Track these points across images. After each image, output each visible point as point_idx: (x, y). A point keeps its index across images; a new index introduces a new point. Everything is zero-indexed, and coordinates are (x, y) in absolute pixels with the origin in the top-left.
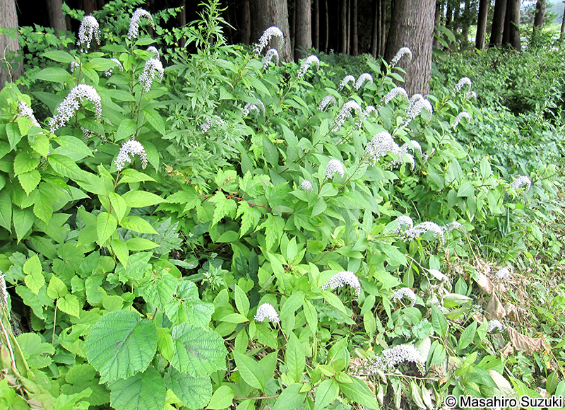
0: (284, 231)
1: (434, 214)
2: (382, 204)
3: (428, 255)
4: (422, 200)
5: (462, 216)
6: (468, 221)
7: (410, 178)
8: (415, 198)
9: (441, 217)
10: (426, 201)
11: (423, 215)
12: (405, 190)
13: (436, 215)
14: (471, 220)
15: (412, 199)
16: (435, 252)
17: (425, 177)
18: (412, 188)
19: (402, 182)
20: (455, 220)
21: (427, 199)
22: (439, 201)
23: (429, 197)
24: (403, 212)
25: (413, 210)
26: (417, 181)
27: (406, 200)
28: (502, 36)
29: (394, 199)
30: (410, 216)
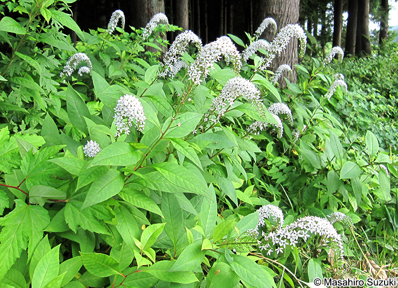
0: (45, 233)
1: (309, 202)
2: (242, 189)
3: (306, 259)
4: (295, 184)
5: (344, 203)
6: (352, 210)
7: (279, 159)
8: (286, 182)
9: (317, 206)
10: (300, 185)
11: (296, 203)
12: (273, 172)
13: (312, 203)
14: (355, 209)
15: (282, 183)
16: (314, 254)
17: (296, 157)
18: (282, 170)
19: (269, 163)
20: (336, 209)
21: (300, 183)
22: (315, 185)
23: (302, 181)
24: (271, 200)
25: (283, 197)
26: (288, 162)
27: (274, 185)
28: (354, 48)
29: (260, 184)
30: (280, 206)
